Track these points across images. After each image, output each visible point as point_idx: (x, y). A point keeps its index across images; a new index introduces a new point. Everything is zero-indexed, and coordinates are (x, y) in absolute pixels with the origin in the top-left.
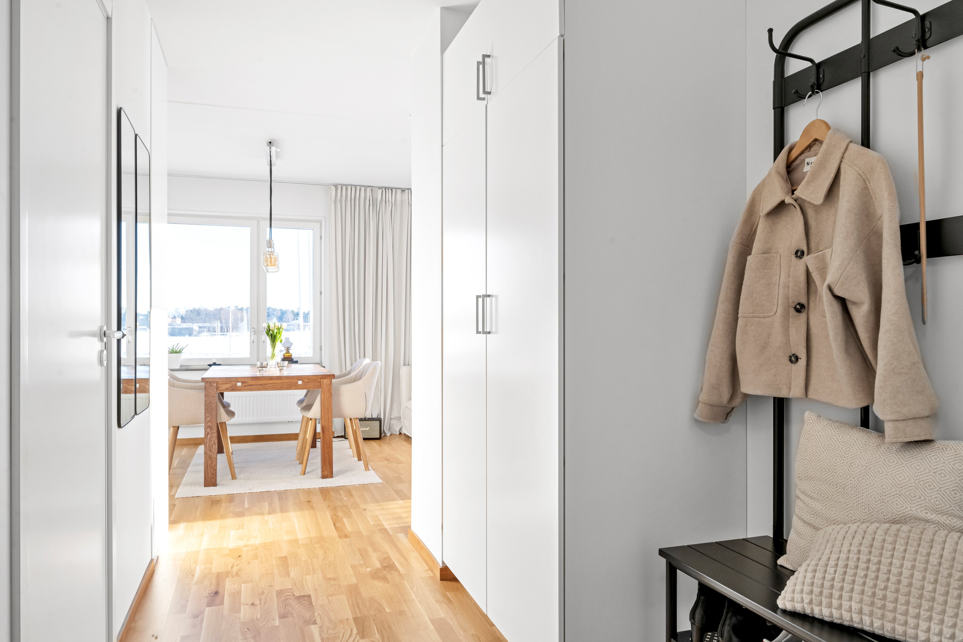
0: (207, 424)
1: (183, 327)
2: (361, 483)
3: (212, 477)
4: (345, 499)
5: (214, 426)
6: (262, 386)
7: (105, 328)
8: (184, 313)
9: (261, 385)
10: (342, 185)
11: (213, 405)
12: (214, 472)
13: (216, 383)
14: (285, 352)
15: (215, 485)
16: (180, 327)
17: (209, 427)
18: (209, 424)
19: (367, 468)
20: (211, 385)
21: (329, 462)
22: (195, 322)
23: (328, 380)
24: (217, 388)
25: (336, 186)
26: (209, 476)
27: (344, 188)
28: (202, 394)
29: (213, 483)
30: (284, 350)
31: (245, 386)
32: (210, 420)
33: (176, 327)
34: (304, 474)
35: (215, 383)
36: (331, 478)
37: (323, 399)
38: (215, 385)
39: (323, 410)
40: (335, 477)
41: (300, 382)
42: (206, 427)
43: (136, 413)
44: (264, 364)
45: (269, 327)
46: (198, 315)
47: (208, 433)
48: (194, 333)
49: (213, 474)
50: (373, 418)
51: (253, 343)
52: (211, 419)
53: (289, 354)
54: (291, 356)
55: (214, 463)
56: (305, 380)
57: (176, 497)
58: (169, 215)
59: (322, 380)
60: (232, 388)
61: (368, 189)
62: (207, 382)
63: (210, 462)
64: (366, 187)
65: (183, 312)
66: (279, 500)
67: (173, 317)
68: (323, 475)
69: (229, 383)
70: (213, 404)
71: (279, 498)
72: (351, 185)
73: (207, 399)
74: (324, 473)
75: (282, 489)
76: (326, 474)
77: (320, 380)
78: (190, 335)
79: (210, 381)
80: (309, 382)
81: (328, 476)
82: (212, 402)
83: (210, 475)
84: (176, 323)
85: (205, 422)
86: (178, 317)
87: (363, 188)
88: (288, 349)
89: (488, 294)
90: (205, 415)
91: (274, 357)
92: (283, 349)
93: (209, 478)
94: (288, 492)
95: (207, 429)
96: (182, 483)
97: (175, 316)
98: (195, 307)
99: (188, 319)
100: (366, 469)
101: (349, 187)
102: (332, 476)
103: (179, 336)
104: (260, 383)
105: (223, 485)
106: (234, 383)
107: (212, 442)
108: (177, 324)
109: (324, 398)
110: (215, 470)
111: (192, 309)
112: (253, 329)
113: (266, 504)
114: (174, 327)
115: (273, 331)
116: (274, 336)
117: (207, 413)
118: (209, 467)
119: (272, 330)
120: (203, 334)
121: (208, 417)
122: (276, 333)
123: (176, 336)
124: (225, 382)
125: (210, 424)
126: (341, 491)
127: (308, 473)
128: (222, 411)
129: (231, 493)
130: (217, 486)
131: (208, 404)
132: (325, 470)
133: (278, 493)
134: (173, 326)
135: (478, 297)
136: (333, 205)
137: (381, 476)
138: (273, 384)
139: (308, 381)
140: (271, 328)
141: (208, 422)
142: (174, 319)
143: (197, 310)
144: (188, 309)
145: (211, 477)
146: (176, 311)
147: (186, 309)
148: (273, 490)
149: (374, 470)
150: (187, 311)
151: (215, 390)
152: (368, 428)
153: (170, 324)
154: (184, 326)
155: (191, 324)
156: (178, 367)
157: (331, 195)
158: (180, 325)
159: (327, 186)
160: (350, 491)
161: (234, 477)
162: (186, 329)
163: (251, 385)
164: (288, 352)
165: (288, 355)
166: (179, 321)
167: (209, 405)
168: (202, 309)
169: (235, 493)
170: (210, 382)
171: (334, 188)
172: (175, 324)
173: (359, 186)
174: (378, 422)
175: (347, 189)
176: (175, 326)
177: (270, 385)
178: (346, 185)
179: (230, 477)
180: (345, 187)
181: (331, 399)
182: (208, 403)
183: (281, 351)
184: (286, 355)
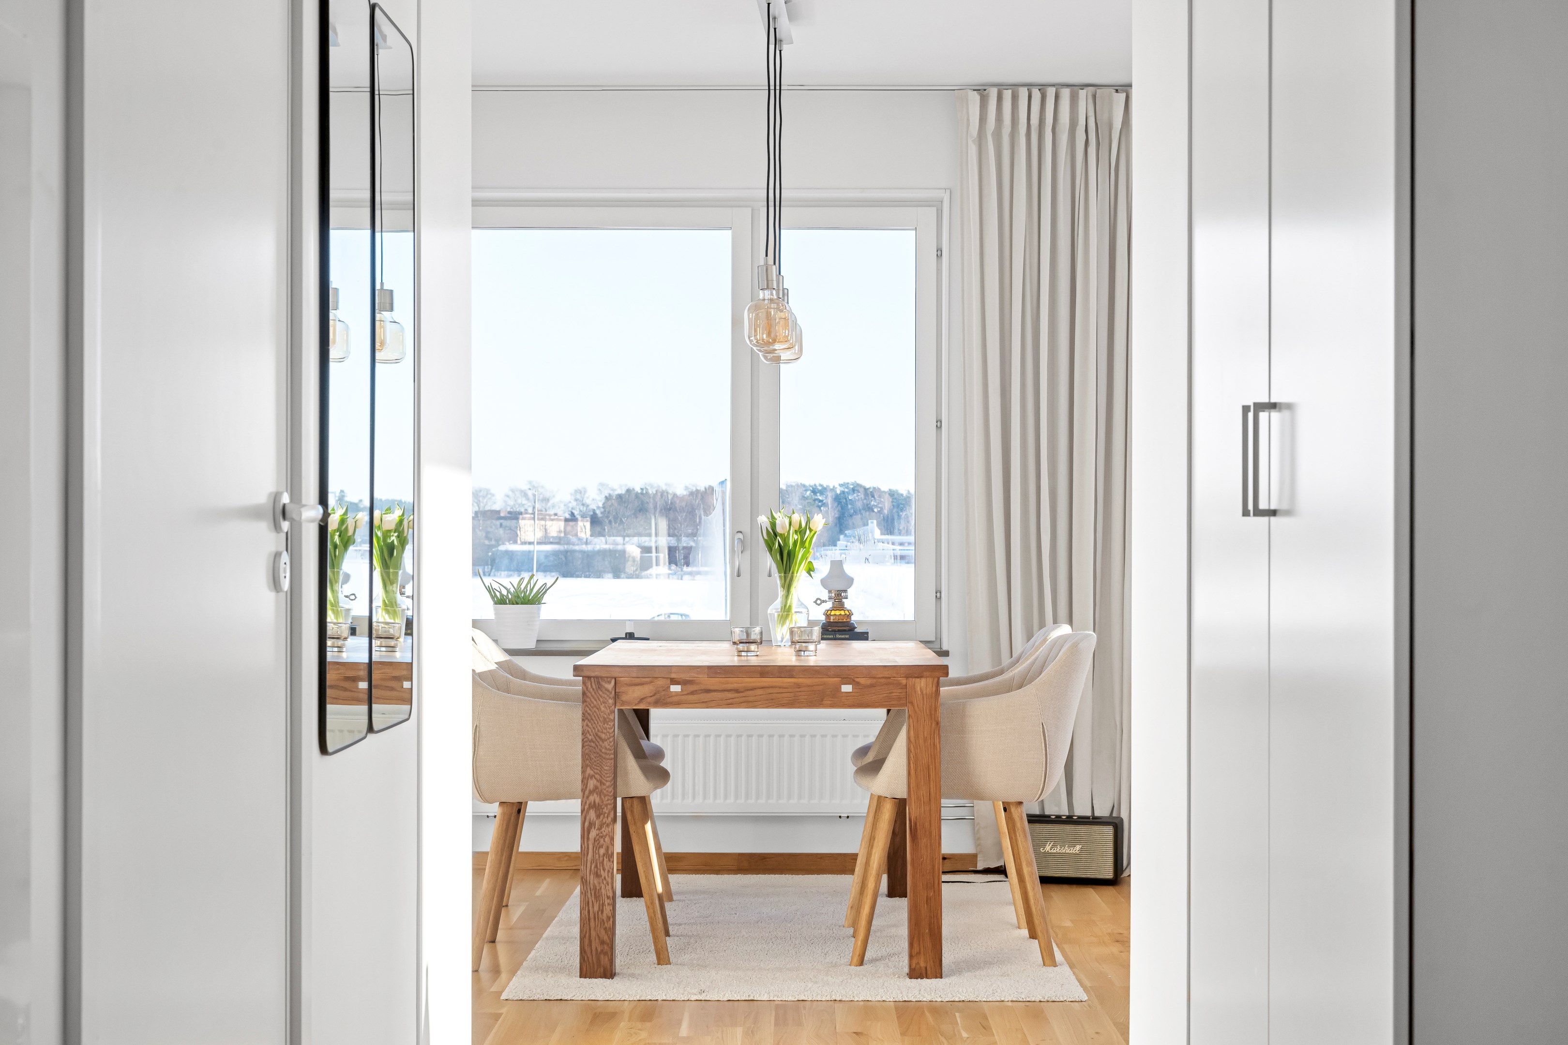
0: (588, 797)
1: (597, 548)
2: (1023, 997)
3: (602, 951)
4: (965, 1035)
5: (606, 805)
6: (736, 695)
7: (286, 499)
8: (601, 505)
9: (737, 691)
10: (1001, 87)
11: (606, 744)
12: (606, 938)
13: (613, 681)
14: (829, 605)
15: (609, 974)
16: (589, 548)
17: (593, 806)
18: (595, 798)
19: (1049, 960)
20: (600, 687)
21: (930, 929)
22: (630, 532)
23: (930, 680)
24: (617, 696)
25: (982, 91)
26: (594, 949)
27: (1007, 94)
28: (577, 714)
29: (605, 970)
30: (827, 598)
31: (692, 693)
32: (596, 788)
33: (577, 548)
34: (861, 963)
35: (610, 682)
36: (936, 978)
37: (912, 739)
38: (610, 686)
39: (913, 772)
40: (948, 976)
41: (847, 688)
42: (586, 807)
43: (370, 729)
44: (755, 634)
45: (773, 525)
46: (640, 510)
47: (591, 825)
48: (630, 568)
49: (602, 942)
50: (1094, 818)
51: (739, 575)
52: (598, 784)
53: (842, 613)
54: (849, 617)
55: (608, 909)
56: (862, 681)
57: (503, 997)
58: (476, 203)
59: (911, 681)
60: (657, 696)
61: (1082, 94)
62: (589, 678)
63: (596, 908)
64: (1075, 88)
65: (595, 500)
66: (776, 1024)
67: (568, 516)
68: (914, 966)
69: (647, 683)
70: (603, 740)
71: (777, 1019)
72: (1029, 86)
73: (587, 725)
74: (915, 961)
75: (790, 996)
76: (922, 965)
77: (904, 681)
78: (617, 573)
79: (597, 674)
80: (872, 686)
81: (929, 972)
82: (603, 736)
83: (595, 944)
84: (576, 535)
85: (583, 791)
86: (583, 516)
87: (1066, 93)
88: (839, 598)
89: (1273, 400)
90: (583, 772)
91: (787, 616)
93: (594, 953)
94: (805, 1008)
95: (588, 812)
96: (525, 963)
97: (572, 514)
98: (631, 485)
99: (610, 522)
100: (1047, 962)
101: (1023, 93)
102: (939, 975)
103: (586, 577)
104: (735, 686)
105: (633, 975)
106: (660, 682)
107: (602, 851)
108: (580, 539)
109: (917, 736)
110: (611, 932)
111: (622, 491)
112: (740, 536)
113: (739, 1031)
114: (571, 547)
115: (786, 539)
116: (789, 554)
117: (587, 766)
118: (592, 921)
119: (781, 535)
120: (654, 570)
121: (592, 777)
122: (795, 542)
123: (578, 576)
124: (638, 681)
125: (597, 800)
126: (957, 1014)
127: (874, 961)
128: (631, 763)
129: (649, 998)
130: (615, 978)
131: (591, 741)
132: (919, 953)
133: (777, 1006)
134: (568, 543)
135: (1246, 409)
136: (973, 149)
137: (1088, 984)
138: (771, 691)
139: (868, 682)
140: (779, 530)
141: (591, 792)
142: (571, 523)
143: (637, 495)
144: (611, 492)
145: (599, 950)
146: (576, 500)
147: (606, 493)
148: (765, 998)
149: (1072, 966)
150: (608, 498)
151: (611, 701)
152: (1078, 847)
153: (560, 538)
154: (600, 544)
155: (619, 539)
156: (531, 645)
157: (968, 120)
158: (587, 543)
159: (956, 91)
160: (985, 1017)
161: (662, 958)
162: (604, 553)
163: (708, 691)
164: (839, 604)
165: (838, 613)
166: (584, 528)
167: (593, 744)
168: (651, 491)
169: (660, 998)
170: (597, 677)
171: (975, 98)
172: (574, 539)
173: (1053, 85)
174: (1109, 831)
175: (1015, 98)
176: (574, 545)
177: (759, 692)
178: (1014, 87)
179: (654, 957)
180: (1010, 92)
181: (937, 741)
182: (590, 738)
183: (815, 602)
184: (833, 613)
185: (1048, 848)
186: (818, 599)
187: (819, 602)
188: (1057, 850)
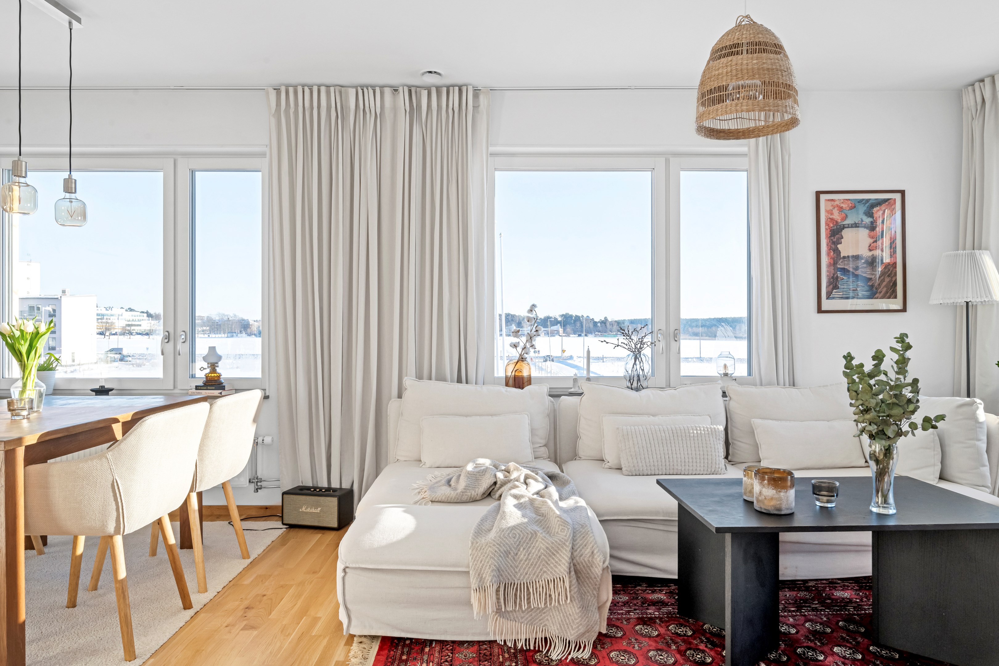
10: (287, 87)
14: (208, 371)
25: (277, 89)
30: (206, 367)
50: (340, 490)
51: (163, 354)
53: (216, 375)
54: (219, 377)
61: (333, 90)
64: (328, 87)
72: (303, 85)
88: (213, 367)
92: (205, 365)
101: (300, 89)
136: (273, 120)
152: (319, 509)
157: (270, 105)
159: (262, 90)
164: (213, 370)
165: (213, 375)
171: (274, 92)
173: (316, 85)
174: (335, 500)
175: (296, 93)
178: (295, 86)
180: (292, 89)
183: (200, 369)
184: (210, 375)
185: (304, 509)
186: (202, 367)
187: (202, 369)
188: (308, 510)
